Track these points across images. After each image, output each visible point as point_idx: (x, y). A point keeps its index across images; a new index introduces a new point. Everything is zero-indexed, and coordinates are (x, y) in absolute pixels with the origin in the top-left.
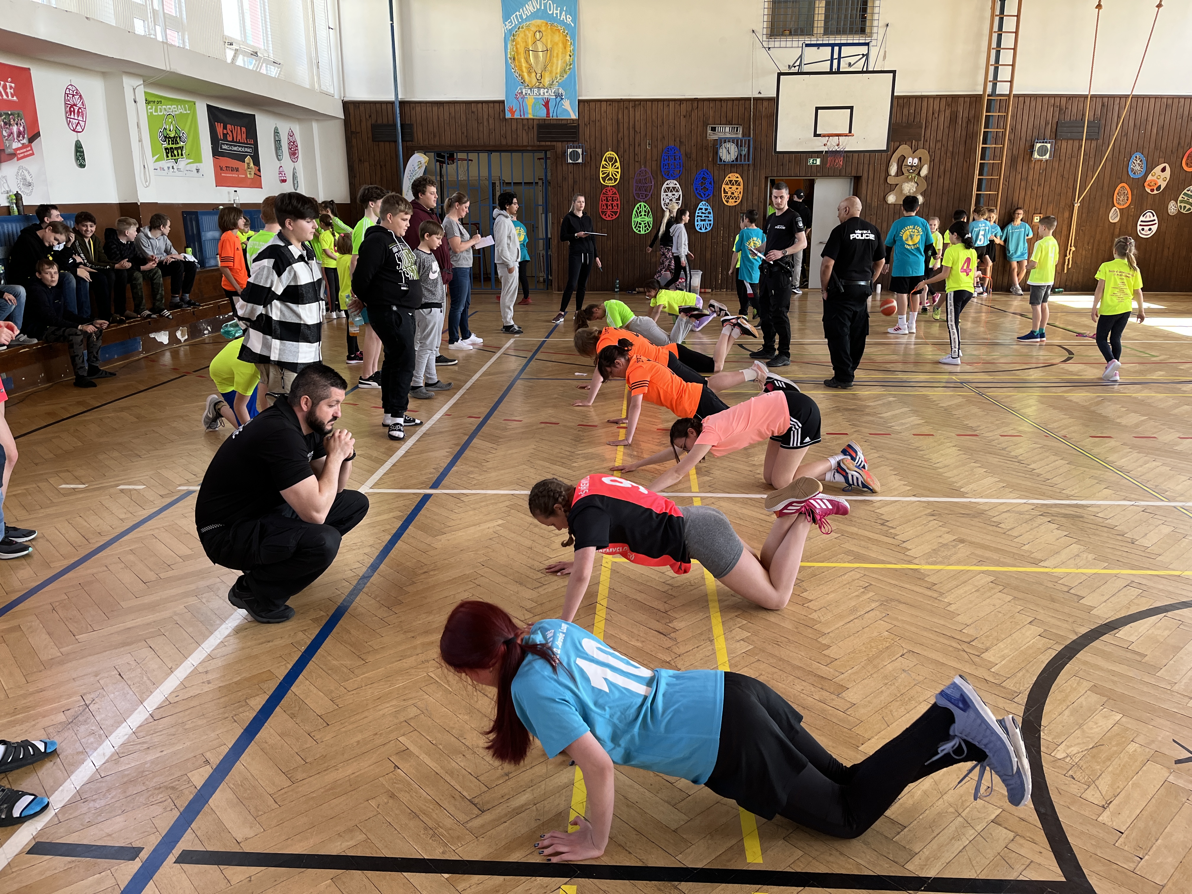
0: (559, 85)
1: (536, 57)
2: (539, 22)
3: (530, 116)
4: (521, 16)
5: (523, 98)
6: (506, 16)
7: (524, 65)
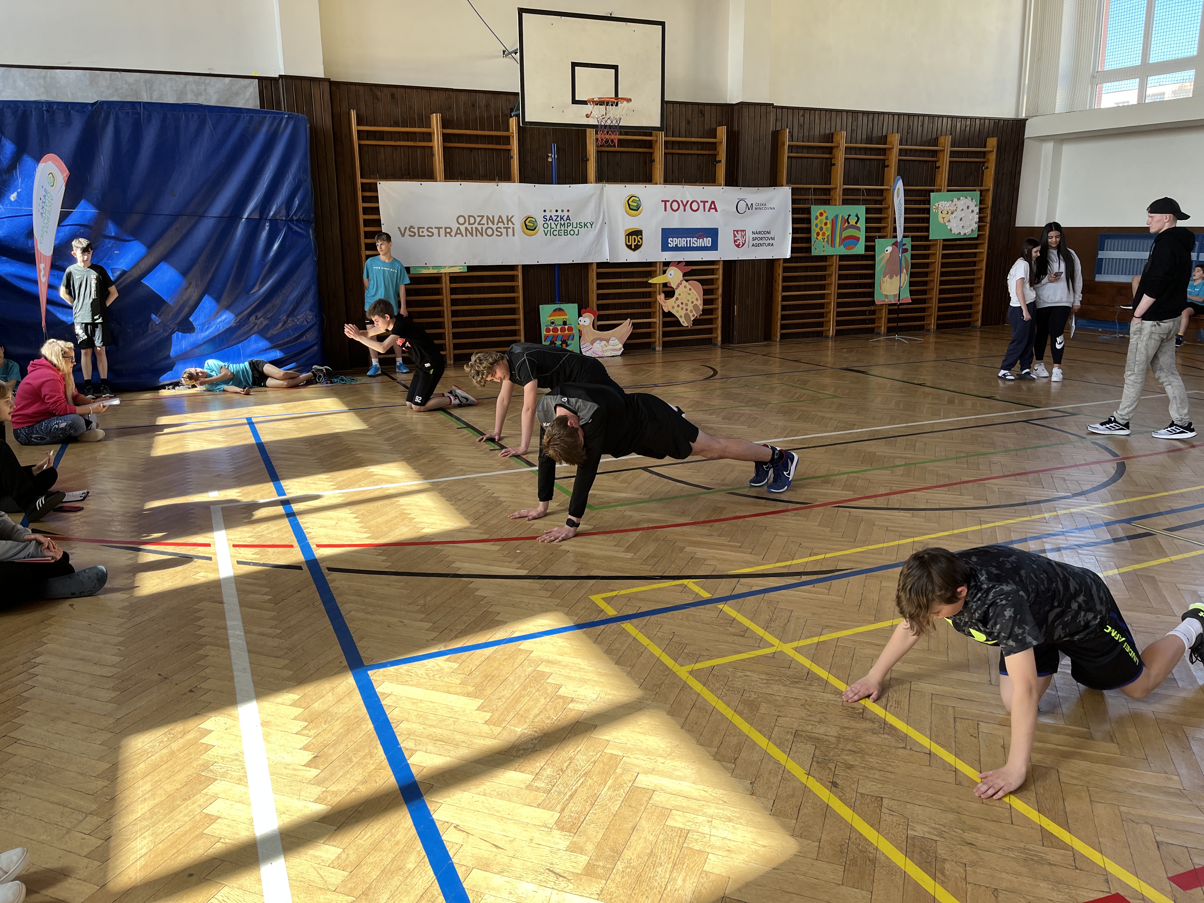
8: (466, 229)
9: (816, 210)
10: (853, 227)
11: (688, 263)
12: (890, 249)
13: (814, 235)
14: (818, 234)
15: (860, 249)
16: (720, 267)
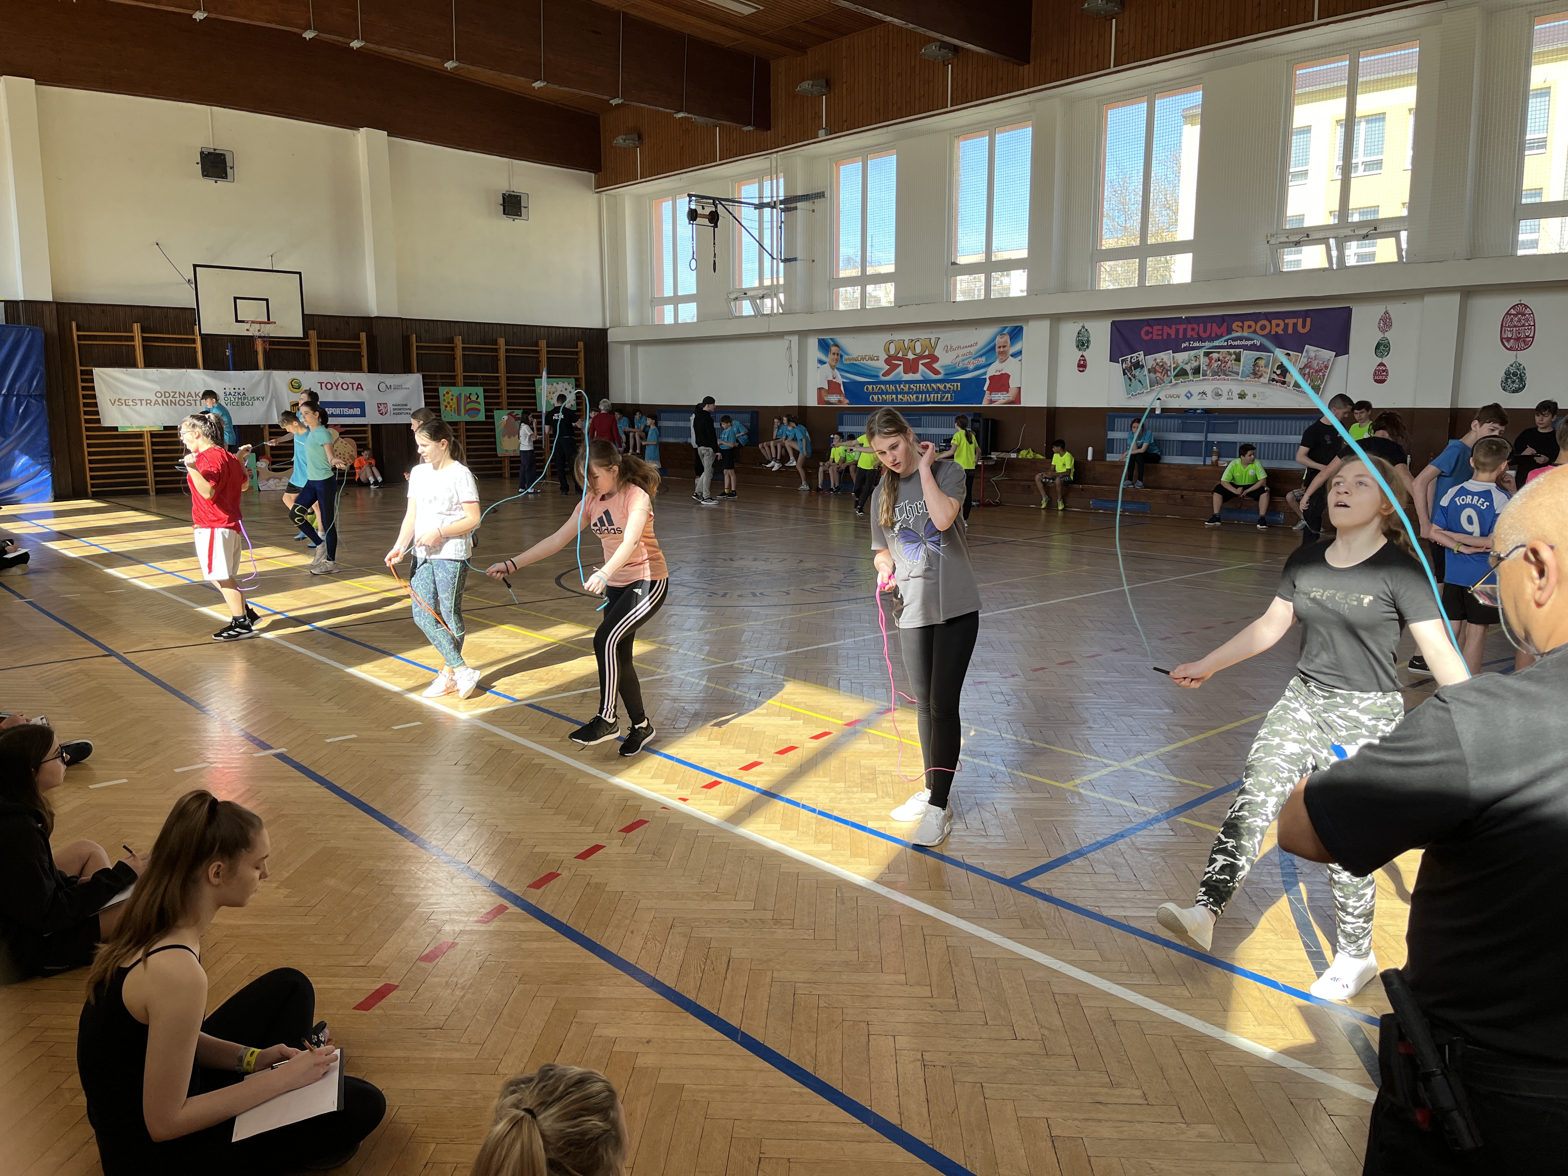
8: (163, 401)
9: (443, 390)
10: (473, 402)
11: (343, 426)
12: (506, 417)
13: (442, 408)
14: (446, 407)
15: (481, 417)
16: (369, 428)
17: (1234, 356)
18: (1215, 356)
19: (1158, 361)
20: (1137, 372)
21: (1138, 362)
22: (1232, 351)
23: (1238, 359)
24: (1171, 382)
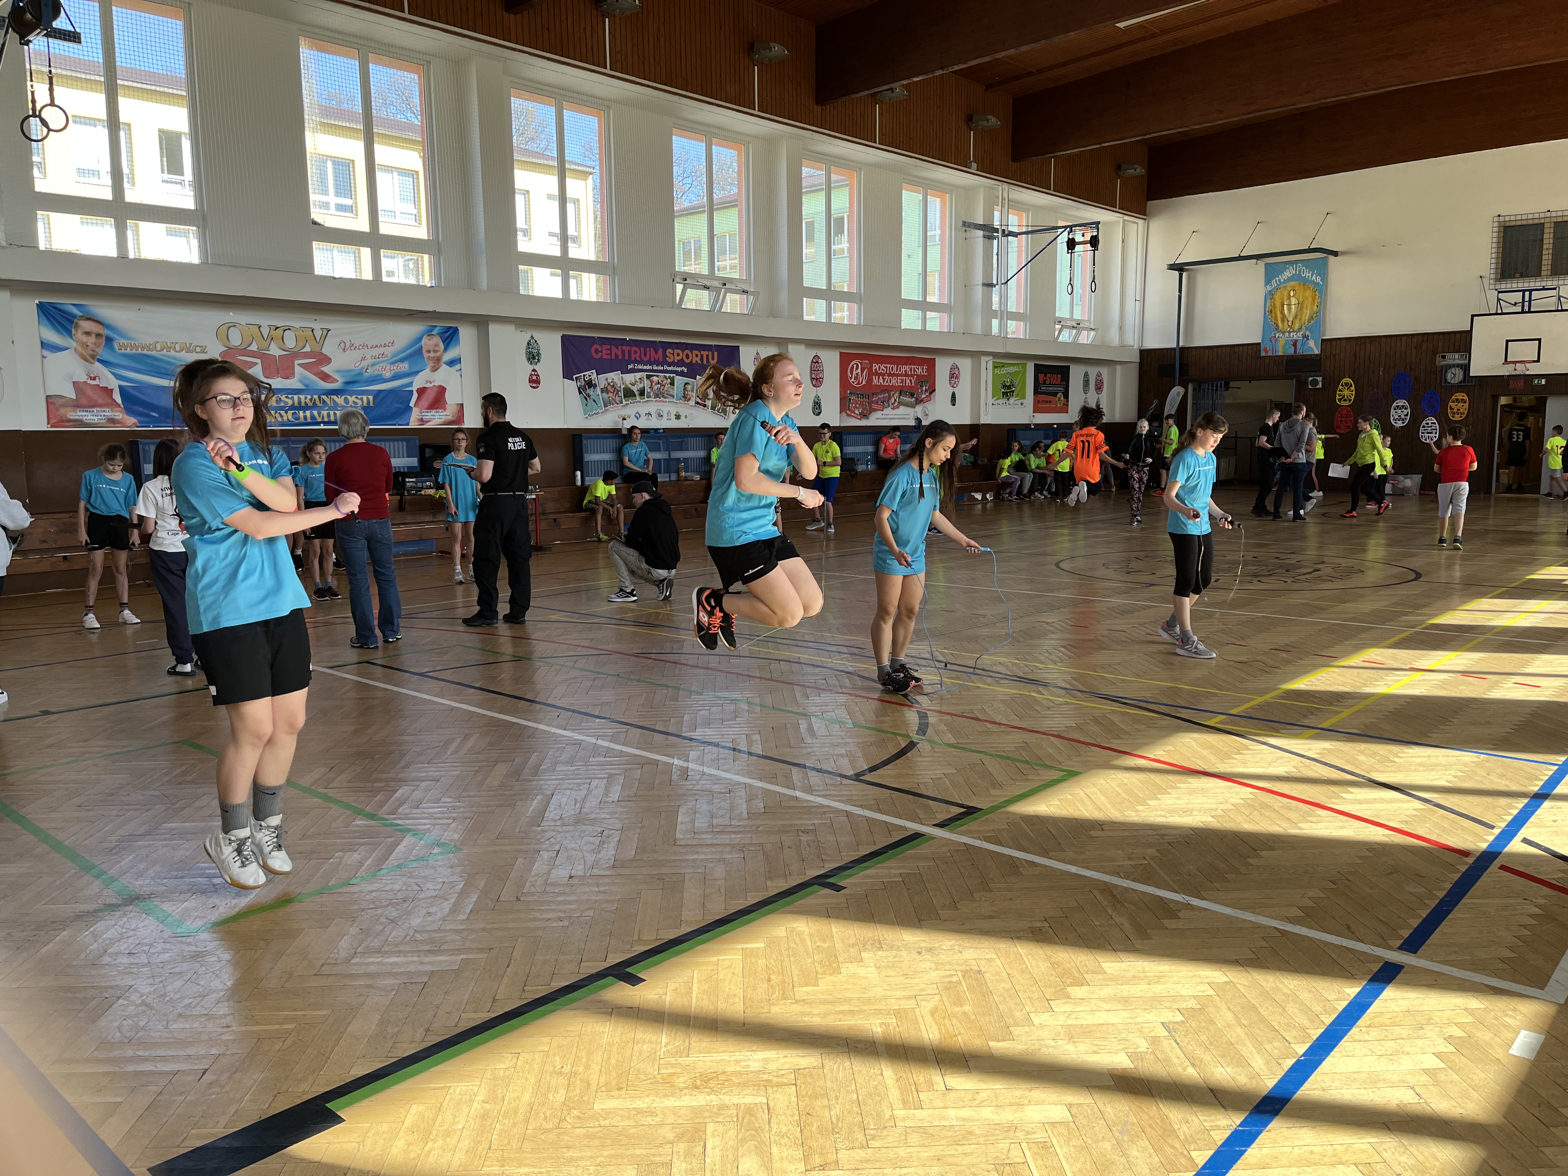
0: (1307, 328)
1: (1289, 309)
2: (1293, 283)
3: (1281, 354)
4: (1280, 280)
5: (1276, 340)
6: (1268, 281)
7: (1279, 315)
17: (669, 381)
18: (655, 379)
19: (610, 381)
20: (590, 391)
21: (591, 380)
22: (667, 375)
23: (672, 384)
24: (622, 403)
